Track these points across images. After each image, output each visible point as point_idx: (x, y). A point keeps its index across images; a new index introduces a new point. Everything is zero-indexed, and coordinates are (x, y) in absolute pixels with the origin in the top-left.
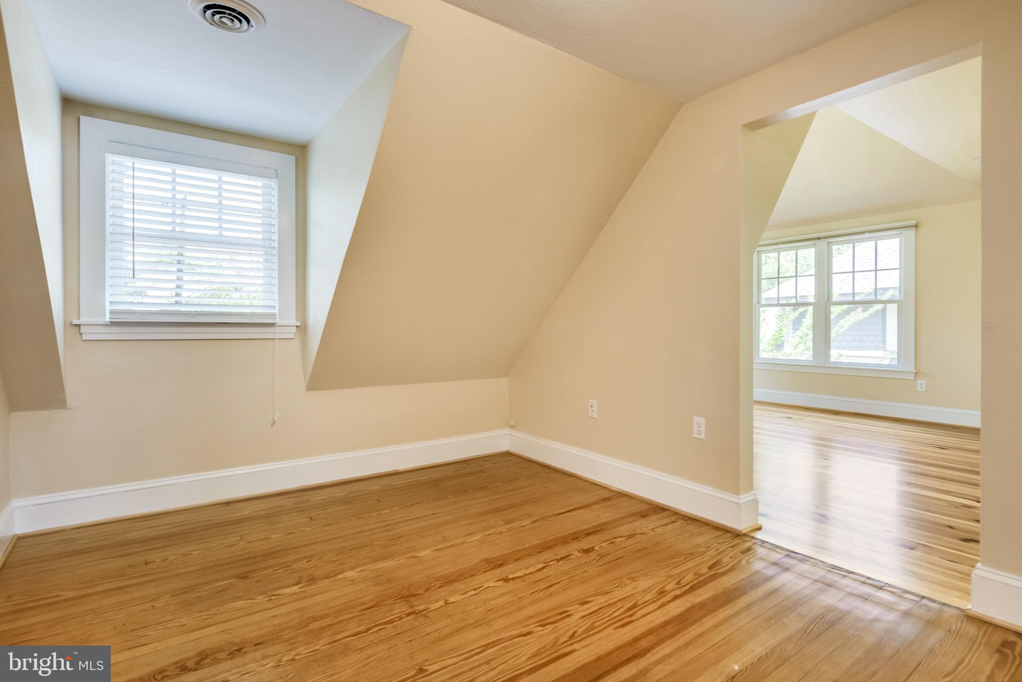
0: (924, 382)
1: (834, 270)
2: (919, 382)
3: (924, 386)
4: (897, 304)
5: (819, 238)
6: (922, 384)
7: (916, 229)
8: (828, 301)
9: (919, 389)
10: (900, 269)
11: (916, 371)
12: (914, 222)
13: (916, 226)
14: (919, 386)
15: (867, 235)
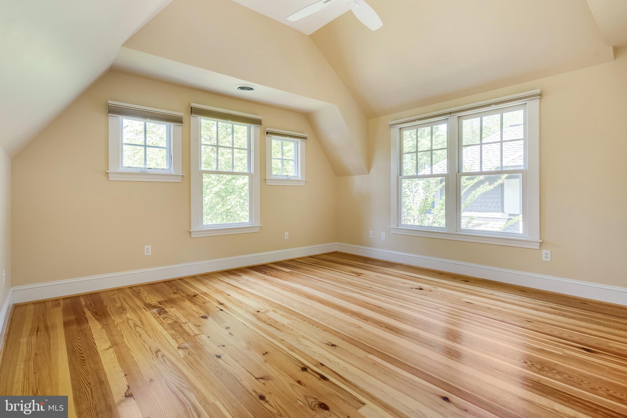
0: (549, 252)
1: (464, 143)
2: (544, 251)
3: (549, 256)
4: (522, 174)
5: (450, 113)
6: (547, 254)
7: (540, 98)
8: (458, 172)
9: (544, 259)
10: (524, 139)
11: (541, 241)
12: (538, 91)
13: (540, 95)
14: (544, 256)
15: (493, 107)
